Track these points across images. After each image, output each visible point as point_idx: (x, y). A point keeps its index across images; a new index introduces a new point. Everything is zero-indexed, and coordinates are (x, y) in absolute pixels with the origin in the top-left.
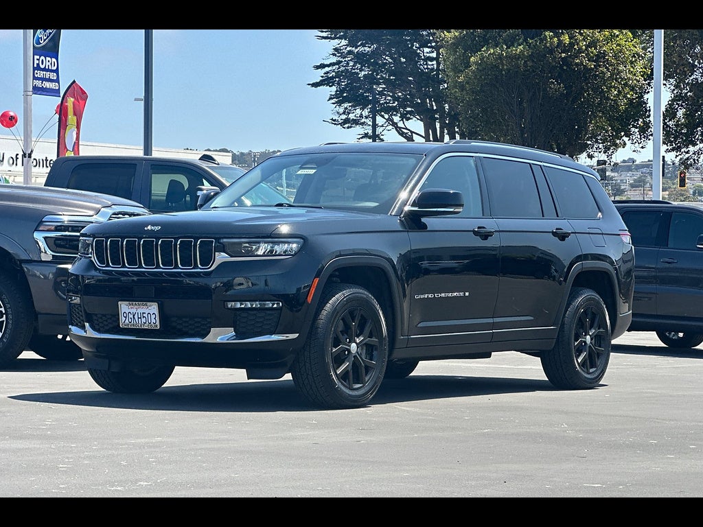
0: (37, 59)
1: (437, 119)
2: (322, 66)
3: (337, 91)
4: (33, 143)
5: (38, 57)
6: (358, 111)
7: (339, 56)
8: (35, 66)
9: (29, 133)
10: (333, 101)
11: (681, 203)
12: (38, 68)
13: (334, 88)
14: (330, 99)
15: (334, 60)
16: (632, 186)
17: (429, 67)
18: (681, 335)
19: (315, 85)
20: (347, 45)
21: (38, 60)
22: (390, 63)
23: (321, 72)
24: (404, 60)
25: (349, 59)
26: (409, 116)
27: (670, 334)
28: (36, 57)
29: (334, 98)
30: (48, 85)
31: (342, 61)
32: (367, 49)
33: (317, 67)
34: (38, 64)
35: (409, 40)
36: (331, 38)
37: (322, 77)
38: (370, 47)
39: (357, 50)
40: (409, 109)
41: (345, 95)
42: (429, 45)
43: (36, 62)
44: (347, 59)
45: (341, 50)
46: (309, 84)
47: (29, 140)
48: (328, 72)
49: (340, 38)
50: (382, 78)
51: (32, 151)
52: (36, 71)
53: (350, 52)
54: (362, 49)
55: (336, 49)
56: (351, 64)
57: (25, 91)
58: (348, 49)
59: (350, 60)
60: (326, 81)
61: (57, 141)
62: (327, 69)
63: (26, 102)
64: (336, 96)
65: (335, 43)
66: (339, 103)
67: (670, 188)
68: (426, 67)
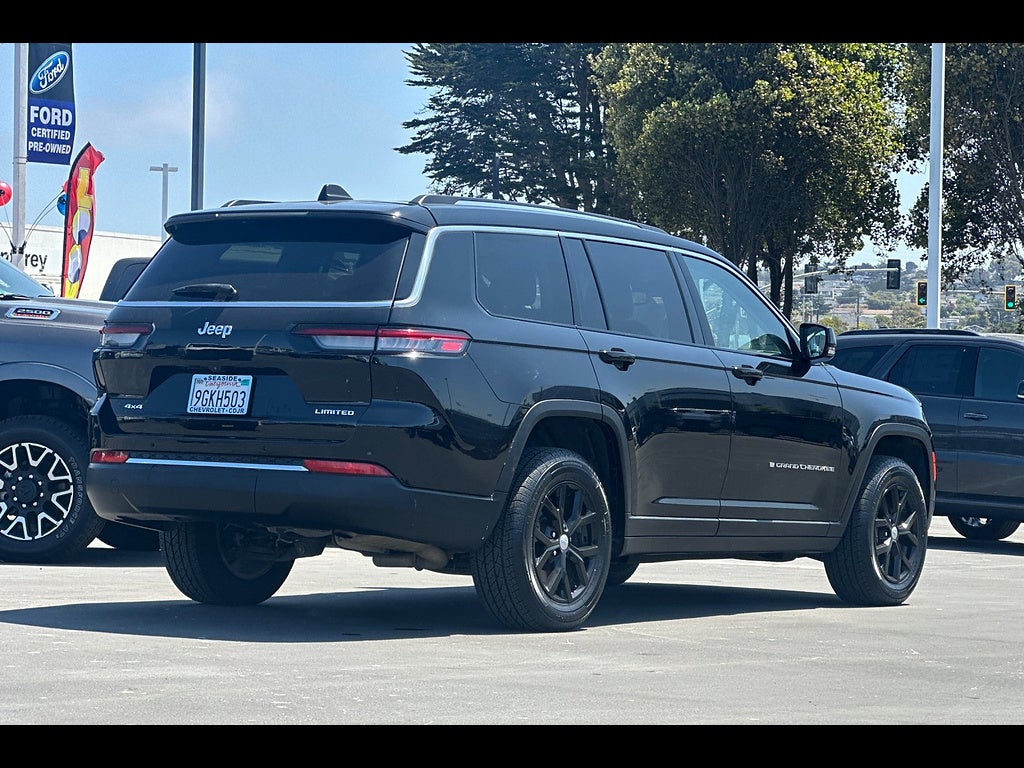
0: (36, 112)
1: (579, 201)
2: (416, 123)
3: (435, 160)
4: (26, 232)
5: (37, 108)
6: (466, 190)
7: (439, 110)
8: (32, 121)
9: (21, 217)
10: (430, 173)
11: (992, 334)
12: (38, 123)
13: (432, 155)
14: (427, 170)
15: (431, 114)
16: (841, 301)
17: (569, 126)
18: (983, 521)
19: (405, 150)
20: (450, 94)
21: (38, 112)
22: (513, 120)
23: (414, 132)
24: (534, 116)
25: (453, 113)
26: (539, 197)
27: (967, 519)
28: (33, 108)
29: (432, 169)
30: (53, 148)
31: (443, 117)
32: (479, 100)
33: (408, 125)
34: (37, 119)
35: (539, 88)
36: (427, 84)
37: (414, 139)
38: (483, 97)
39: (465, 102)
40: (538, 187)
41: (448, 165)
42: (569, 94)
43: (33, 115)
44: (450, 114)
45: (441, 100)
46: (396, 149)
47: (20, 228)
48: (423, 132)
49: (442, 83)
50: (500, 141)
51: (25, 244)
52: (34, 128)
53: (455, 104)
54: (473, 99)
55: (434, 100)
56: (456, 121)
57: (16, 157)
58: (453, 99)
59: (455, 116)
60: (420, 146)
61: (63, 230)
62: (422, 127)
63: (16, 172)
64: (435, 166)
65: (434, 90)
66: (439, 177)
67: (893, 304)
68: (564, 126)
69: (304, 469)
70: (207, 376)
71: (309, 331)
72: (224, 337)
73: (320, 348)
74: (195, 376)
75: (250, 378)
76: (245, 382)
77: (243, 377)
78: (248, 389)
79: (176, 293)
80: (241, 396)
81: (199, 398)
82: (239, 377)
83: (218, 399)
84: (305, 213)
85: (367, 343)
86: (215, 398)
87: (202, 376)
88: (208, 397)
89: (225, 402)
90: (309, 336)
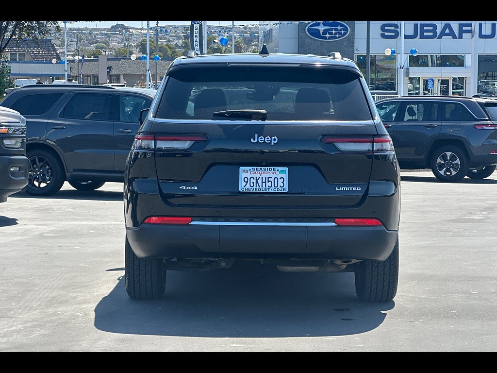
69: (334, 224)
70: (251, 168)
71: (331, 140)
72: (273, 144)
73: (339, 150)
74: (241, 168)
75: (286, 169)
76: (282, 172)
77: (280, 169)
78: (285, 176)
79: (215, 115)
80: (281, 181)
81: (247, 182)
82: (277, 168)
83: (262, 182)
84: (298, 65)
85: (365, 147)
86: (260, 181)
87: (248, 168)
88: (254, 181)
89: (269, 184)
90: (332, 143)
